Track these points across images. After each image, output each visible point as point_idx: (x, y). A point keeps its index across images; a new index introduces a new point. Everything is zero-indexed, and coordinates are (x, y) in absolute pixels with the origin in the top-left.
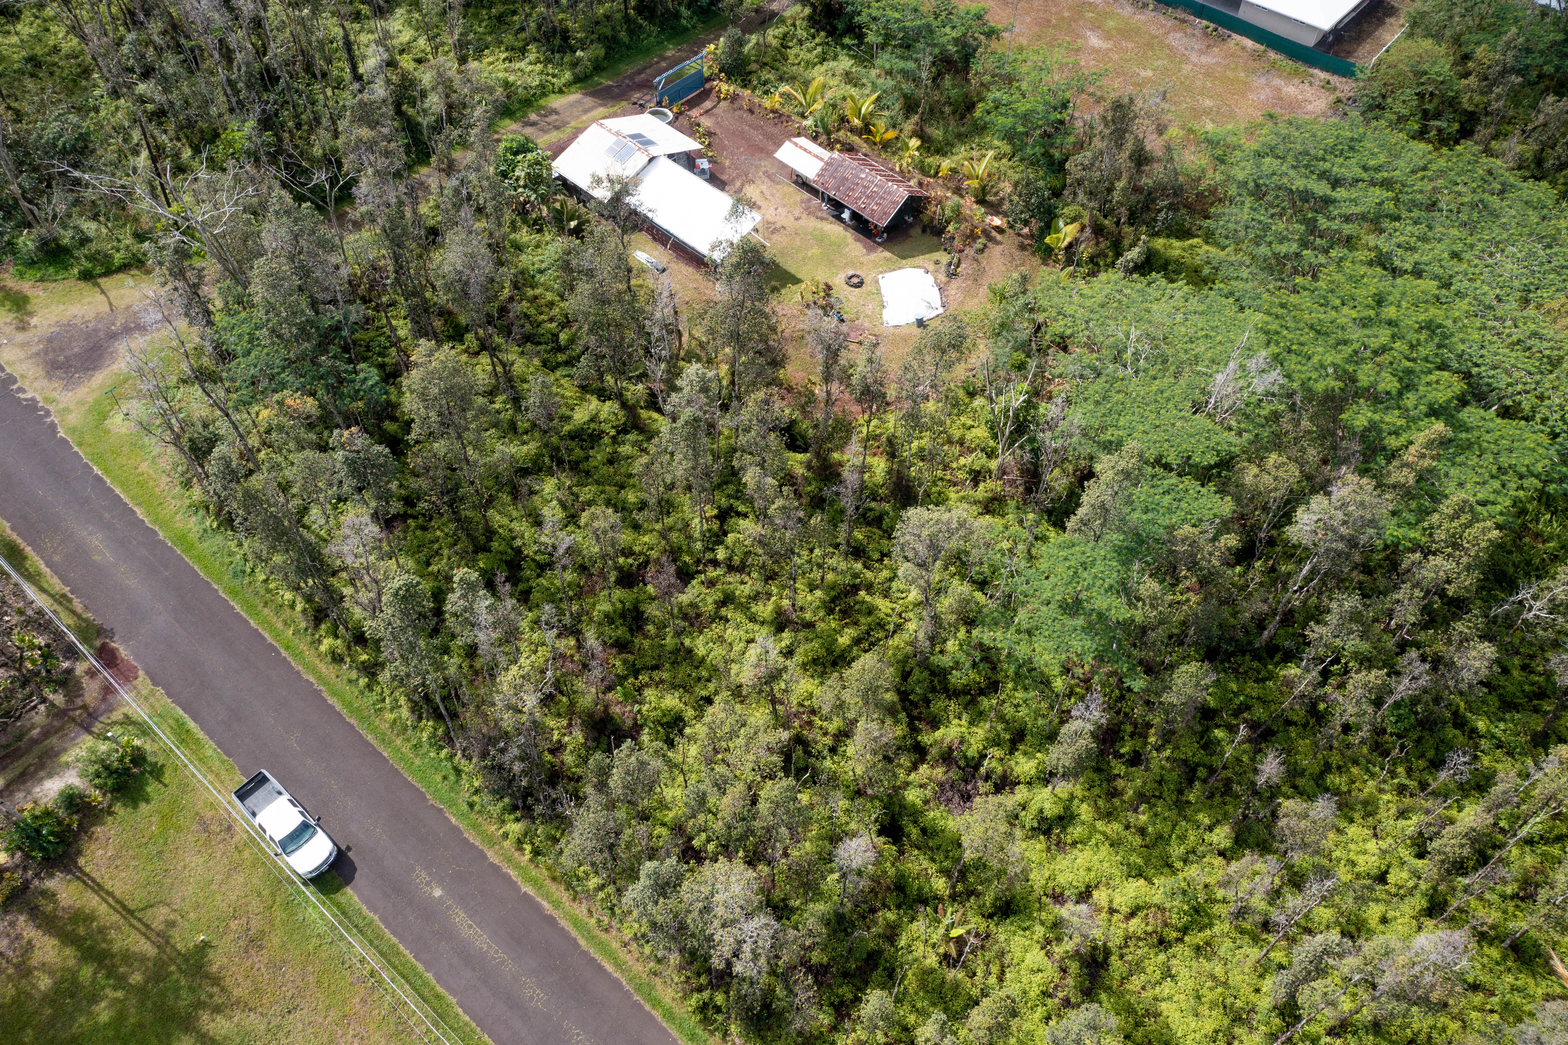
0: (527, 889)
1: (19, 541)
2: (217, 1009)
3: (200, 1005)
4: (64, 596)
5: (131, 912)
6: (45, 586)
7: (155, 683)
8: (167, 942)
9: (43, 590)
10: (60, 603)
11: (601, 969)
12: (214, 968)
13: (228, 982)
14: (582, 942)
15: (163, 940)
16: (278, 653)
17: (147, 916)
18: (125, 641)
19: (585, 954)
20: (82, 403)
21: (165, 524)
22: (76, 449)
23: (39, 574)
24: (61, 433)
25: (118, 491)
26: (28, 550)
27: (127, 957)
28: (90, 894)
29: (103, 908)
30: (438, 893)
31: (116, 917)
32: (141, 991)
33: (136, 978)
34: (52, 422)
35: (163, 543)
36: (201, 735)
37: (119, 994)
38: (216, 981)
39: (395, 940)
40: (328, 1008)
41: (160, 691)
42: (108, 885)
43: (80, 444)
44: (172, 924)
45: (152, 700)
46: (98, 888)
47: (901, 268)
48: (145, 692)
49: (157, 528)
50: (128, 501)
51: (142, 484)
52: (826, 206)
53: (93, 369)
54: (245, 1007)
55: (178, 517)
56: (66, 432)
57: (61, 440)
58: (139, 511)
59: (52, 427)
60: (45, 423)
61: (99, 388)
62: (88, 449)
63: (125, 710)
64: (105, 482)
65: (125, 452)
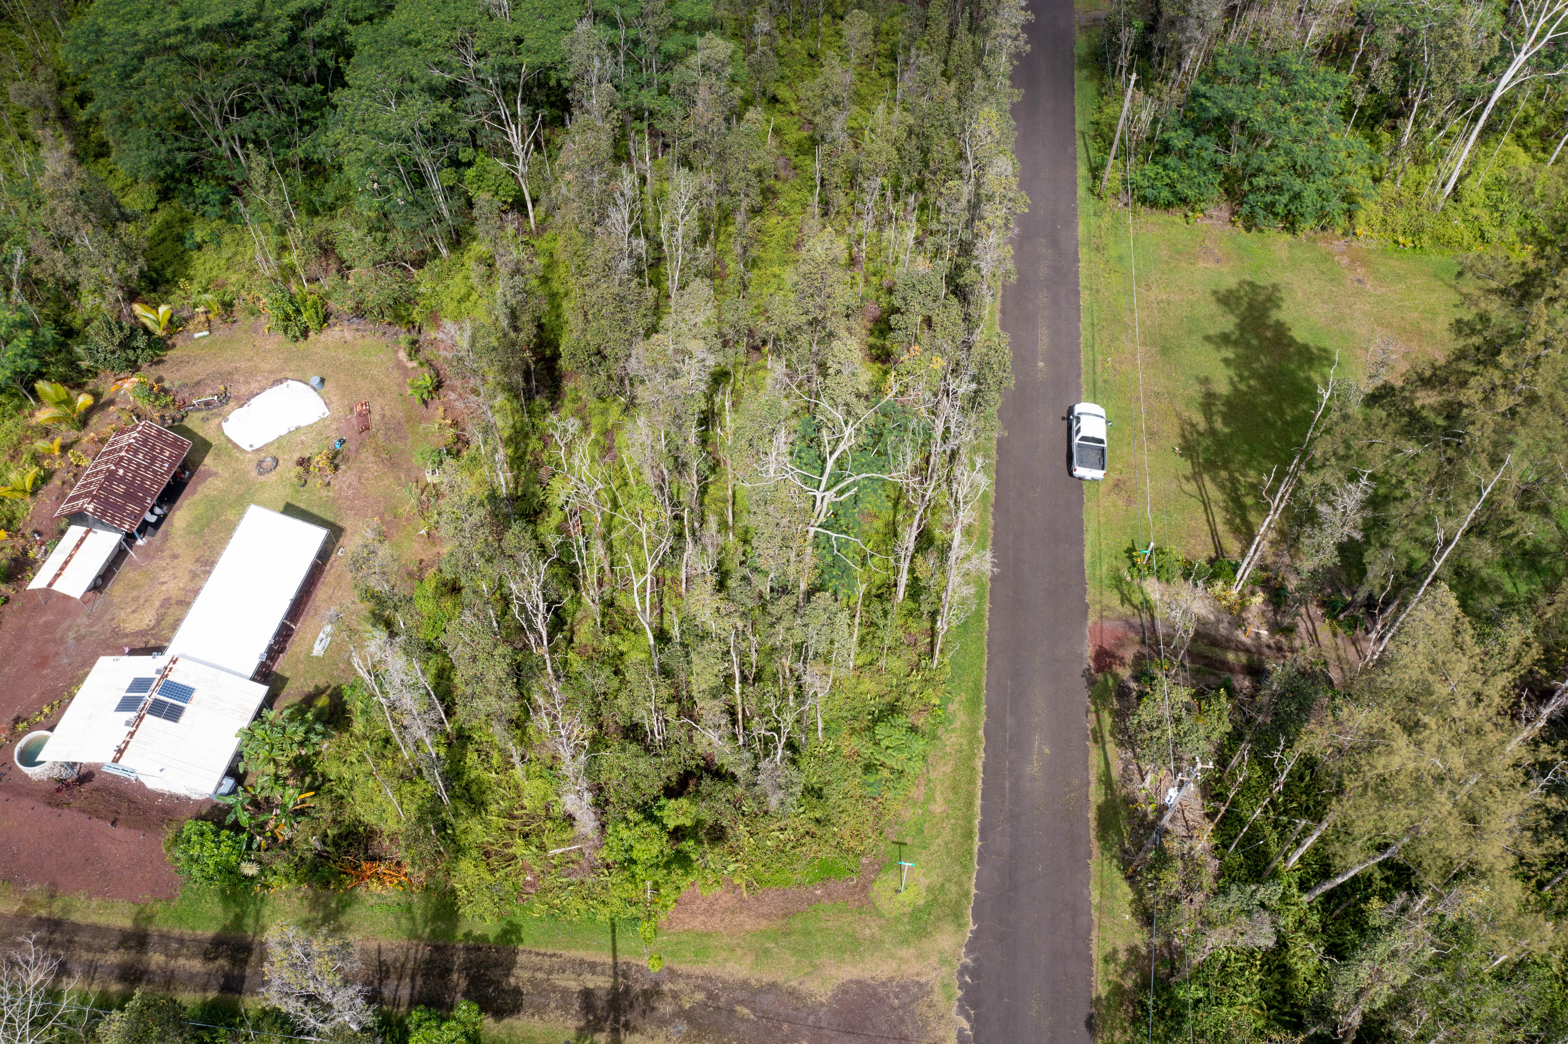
1: (1093, 834)
2: (1193, 425)
3: (1200, 434)
4: (1096, 742)
5: (1204, 503)
6: (1102, 764)
7: (1087, 606)
8: (1195, 473)
9: (1107, 764)
10: (1102, 737)
12: (1181, 441)
13: (1178, 430)
15: (1196, 477)
17: (1196, 492)
18: (1081, 657)
20: (921, 956)
21: (973, 731)
22: (974, 891)
23: (1100, 780)
24: (972, 927)
25: (978, 802)
26: (1092, 814)
27: (1221, 487)
28: (1220, 533)
30: (1041, 364)
31: (1215, 509)
32: (1226, 468)
33: (1223, 474)
34: (967, 954)
35: (988, 714)
36: (1087, 549)
37: (1237, 475)
38: (1183, 436)
39: (1083, 366)
41: (1088, 599)
42: (1207, 528)
43: (967, 894)
44: (1187, 479)
45: (1098, 598)
46: (1214, 533)
47: (229, 440)
48: (1098, 607)
49: (981, 732)
50: (979, 783)
51: (954, 789)
52: (140, 542)
53: (874, 994)
54: (1178, 415)
55: (957, 724)
56: (966, 924)
57: (976, 917)
58: (979, 764)
59: (972, 946)
60: (975, 960)
61: (892, 956)
62: (964, 878)
63: (1120, 608)
64: (981, 823)
65: (939, 841)
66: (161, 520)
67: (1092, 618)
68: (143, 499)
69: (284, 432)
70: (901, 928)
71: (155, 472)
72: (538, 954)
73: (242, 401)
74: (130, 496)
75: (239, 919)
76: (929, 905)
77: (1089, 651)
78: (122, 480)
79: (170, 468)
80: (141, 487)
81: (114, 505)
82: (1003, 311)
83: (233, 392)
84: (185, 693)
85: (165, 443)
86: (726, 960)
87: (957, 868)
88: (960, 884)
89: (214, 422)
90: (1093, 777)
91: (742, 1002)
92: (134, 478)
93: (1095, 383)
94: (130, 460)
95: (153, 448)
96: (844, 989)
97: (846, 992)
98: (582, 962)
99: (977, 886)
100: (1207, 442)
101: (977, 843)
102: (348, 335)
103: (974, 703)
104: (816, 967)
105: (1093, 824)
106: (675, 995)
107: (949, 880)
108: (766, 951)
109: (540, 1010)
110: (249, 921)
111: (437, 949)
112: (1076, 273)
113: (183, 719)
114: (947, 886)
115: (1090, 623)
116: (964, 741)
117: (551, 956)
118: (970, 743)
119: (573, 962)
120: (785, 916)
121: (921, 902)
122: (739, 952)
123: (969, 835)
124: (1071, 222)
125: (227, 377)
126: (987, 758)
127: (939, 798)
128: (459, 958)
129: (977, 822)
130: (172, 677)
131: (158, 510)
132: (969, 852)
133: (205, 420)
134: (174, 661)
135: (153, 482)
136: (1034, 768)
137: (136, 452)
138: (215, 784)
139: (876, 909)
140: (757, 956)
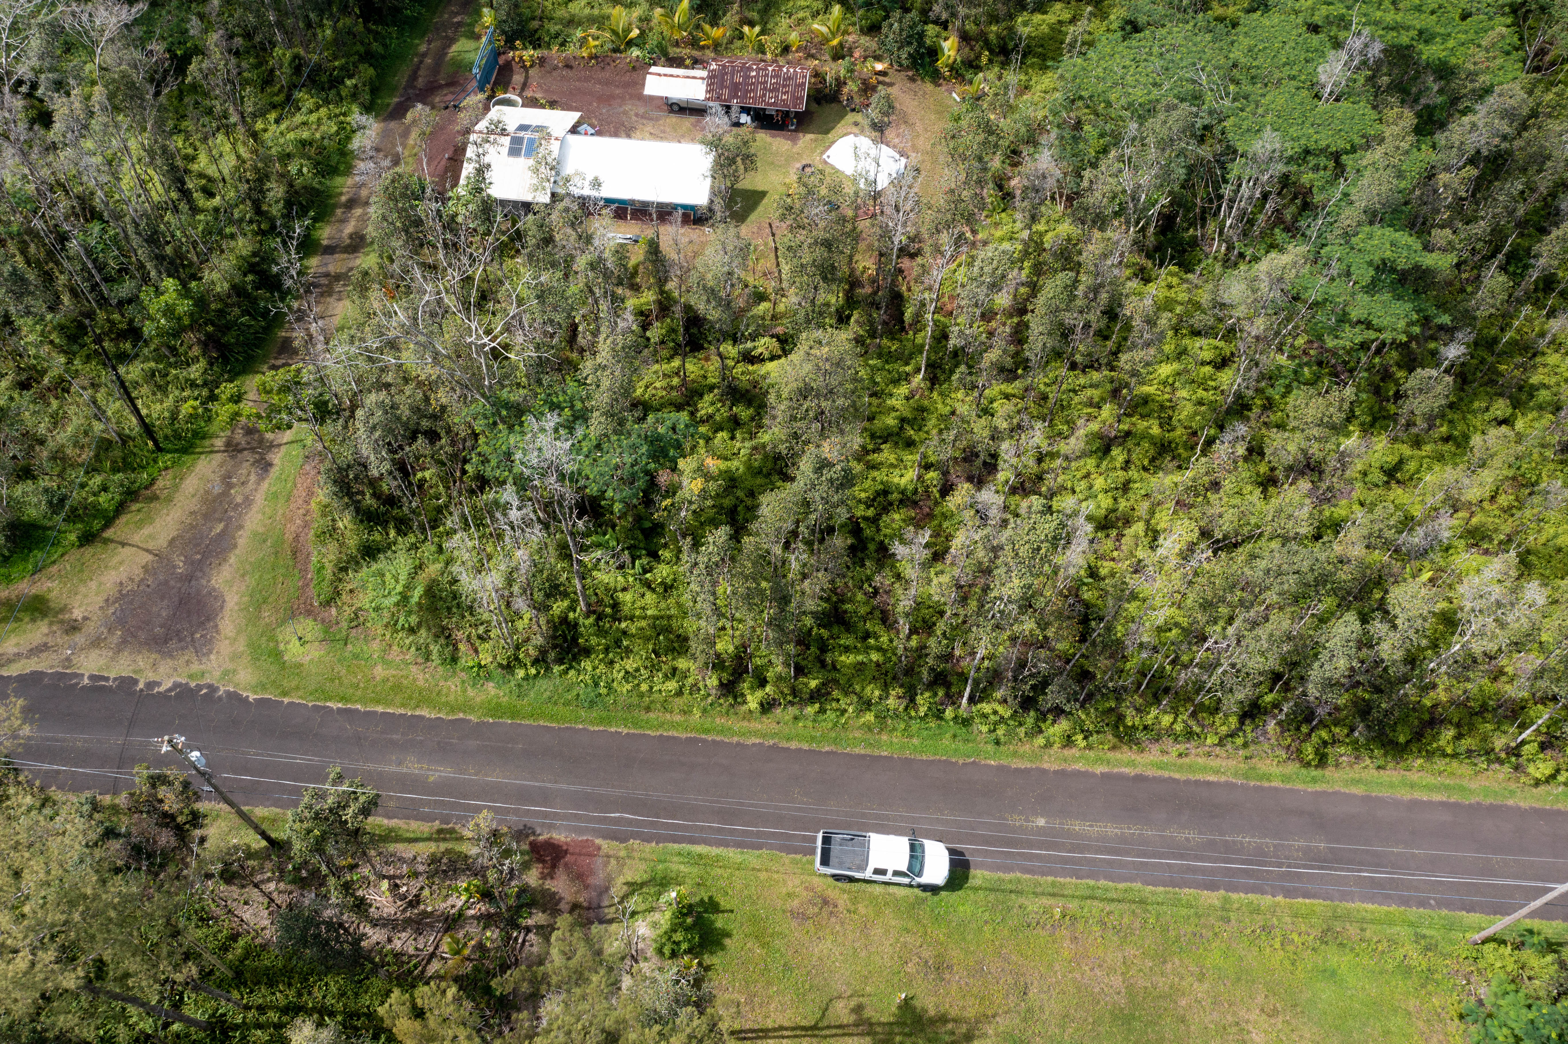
0: (1099, 769)
4: (440, 831)
5: (814, 1027)
6: (411, 835)
7: (623, 840)
8: (871, 1025)
9: (413, 840)
10: (445, 840)
11: (1208, 784)
12: (932, 1013)
13: (953, 1013)
14: (1177, 776)
15: (865, 1026)
16: (704, 741)
17: (832, 1018)
18: (550, 827)
19: (1187, 782)
20: (235, 657)
22: (286, 700)
23: (391, 830)
24: (252, 697)
25: (380, 709)
30: (1041, 822)
34: (228, 693)
35: (483, 724)
36: (714, 851)
38: (943, 1019)
39: (1050, 879)
40: (1050, 966)
41: (635, 843)
42: (770, 1024)
43: (285, 694)
44: (858, 1009)
45: (635, 854)
46: (762, 1033)
47: (833, 142)
48: (623, 853)
49: (461, 715)
50: (402, 711)
51: (397, 688)
53: (208, 619)
54: (988, 1018)
55: (471, 692)
56: (255, 693)
57: (260, 702)
58: (425, 712)
59: (233, 696)
60: (220, 698)
61: (238, 633)
62: (300, 693)
63: (621, 880)
64: (357, 710)
65: (344, 672)
67: (607, 845)
70: (264, 640)
71: (764, 95)
73: (879, 139)
76: (283, 666)
77: (560, 837)
78: (747, 77)
79: (772, 104)
80: (747, 91)
81: (723, 80)
83: (887, 131)
84: (532, 152)
85: (794, 93)
86: (263, 513)
87: (312, 687)
88: (296, 689)
89: (853, 130)
90: (394, 823)
91: (226, 526)
92: (752, 84)
95: (784, 86)
96: (220, 598)
97: (216, 598)
99: (291, 703)
101: (335, 705)
103: (496, 709)
104: (243, 576)
106: (244, 484)
107: (302, 680)
108: (265, 540)
113: (513, 159)
114: (297, 678)
115: (598, 841)
116: (451, 698)
118: (448, 705)
120: (294, 553)
121: (287, 657)
122: (269, 521)
123: (344, 698)
126: (429, 719)
129: (358, 706)
130: (544, 142)
132: (327, 699)
133: (855, 124)
134: (561, 140)
135: (755, 98)
136: (413, 764)
139: (287, 621)
140: (263, 534)
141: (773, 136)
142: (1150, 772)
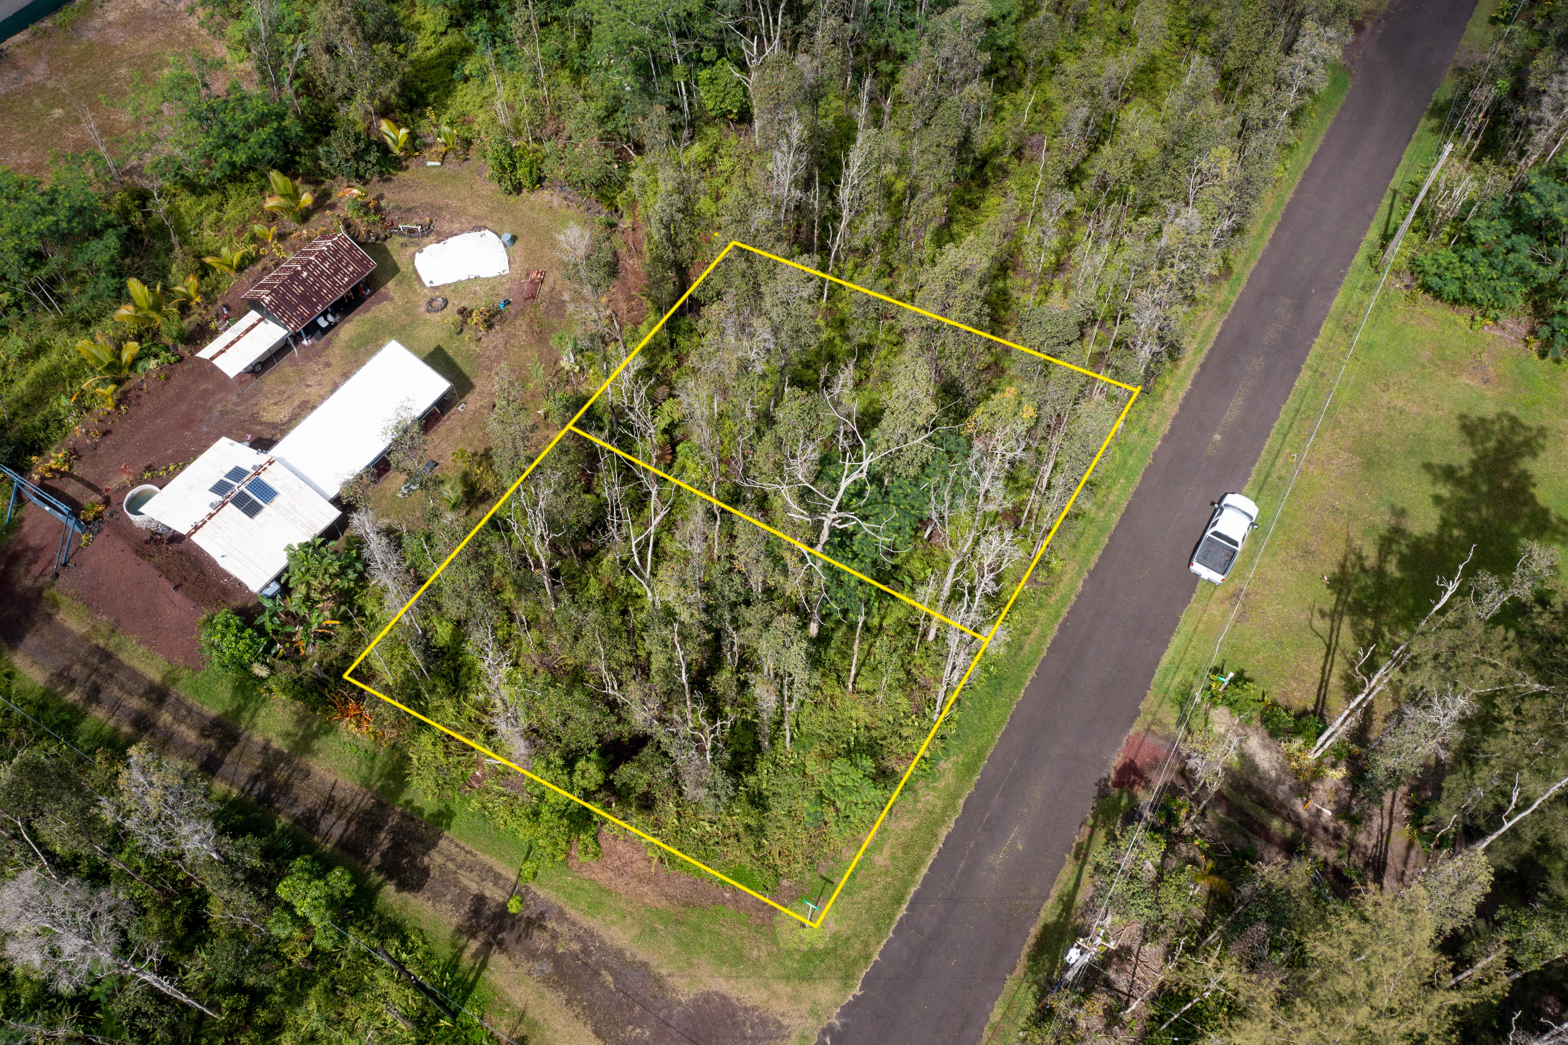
0: (1188, 385)
1: (1026, 950)
2: (1360, 557)
3: (1363, 570)
4: (1077, 857)
5: (1329, 647)
6: (1071, 884)
7: (1138, 713)
8: (1335, 611)
9: (1077, 885)
11: (1221, 333)
12: (1336, 570)
13: (1340, 558)
14: (1209, 347)
15: (1335, 615)
16: (1066, 620)
17: (1326, 632)
18: (1105, 764)
19: (1215, 343)
20: (795, 998)
21: (954, 796)
22: (876, 957)
23: (1060, 899)
24: (857, 991)
25: (924, 871)
26: (1034, 930)
27: (1360, 636)
28: (1331, 687)
29: (1335, 671)
30: (1217, 437)
31: (1338, 658)
32: (1375, 616)
33: (1369, 623)
34: (839, 1016)
35: (978, 786)
36: (1168, 652)
37: (1385, 629)
38: (1343, 566)
39: (1263, 452)
41: (1143, 706)
42: (1318, 675)
43: (867, 957)
44: (1323, 614)
45: (1153, 709)
46: (1324, 683)
47: (415, 271)
48: (1149, 718)
49: (961, 801)
50: (935, 851)
51: (906, 848)
52: (305, 342)
53: (733, 1016)
54: (1349, 541)
55: (941, 784)
56: (852, 986)
57: (867, 983)
58: (943, 833)
59: (847, 1011)
60: (844, 1025)
61: (767, 987)
62: (873, 941)
63: (1173, 728)
64: (917, 893)
65: (867, 894)
66: (331, 327)
67: (1137, 727)
68: (315, 305)
69: (464, 278)
70: (789, 963)
71: (334, 282)
72: (457, 845)
73: (442, 237)
74: (304, 299)
75: (240, 709)
76: (827, 952)
77: (1117, 761)
78: (303, 282)
79: (348, 283)
80: (318, 293)
81: (288, 303)
82: (1203, 367)
83: (436, 226)
84: (268, 494)
85: (353, 259)
86: (613, 923)
87: (871, 928)
88: (866, 944)
89: (411, 249)
90: (1054, 893)
91: (609, 969)
92: (314, 283)
93: (1267, 476)
94: (316, 266)
95: (340, 261)
96: (707, 997)
97: (707, 1001)
98: (490, 869)
99: (882, 954)
100: (1367, 581)
101: (902, 911)
102: (556, 201)
103: (969, 769)
104: (691, 965)
105: (1031, 940)
106: (554, 936)
107: (858, 937)
108: (654, 930)
109: (437, 897)
110: (246, 715)
111: (380, 805)
112: (1308, 348)
113: (258, 517)
114: (852, 941)
115: (1132, 732)
116: (939, 803)
117: (467, 852)
118: (945, 808)
119: (483, 865)
120: (686, 904)
121: (821, 946)
122: (629, 920)
123: (898, 901)
124: (1330, 290)
125: (436, 210)
126: (954, 830)
127: (887, 851)
128: (393, 821)
129: (913, 890)
130: (263, 477)
131: (330, 318)
132: (891, 917)
133: (404, 245)
134: (270, 463)
135: (330, 291)
136: (998, 859)
137: (324, 259)
138: (263, 584)
139: (774, 935)
140: (643, 930)
141: (367, 310)
142: (1201, 358)
